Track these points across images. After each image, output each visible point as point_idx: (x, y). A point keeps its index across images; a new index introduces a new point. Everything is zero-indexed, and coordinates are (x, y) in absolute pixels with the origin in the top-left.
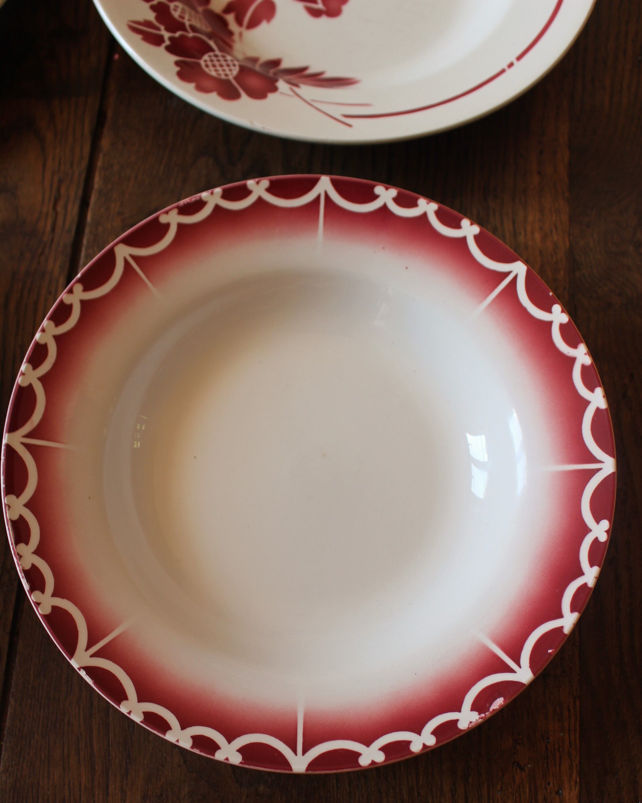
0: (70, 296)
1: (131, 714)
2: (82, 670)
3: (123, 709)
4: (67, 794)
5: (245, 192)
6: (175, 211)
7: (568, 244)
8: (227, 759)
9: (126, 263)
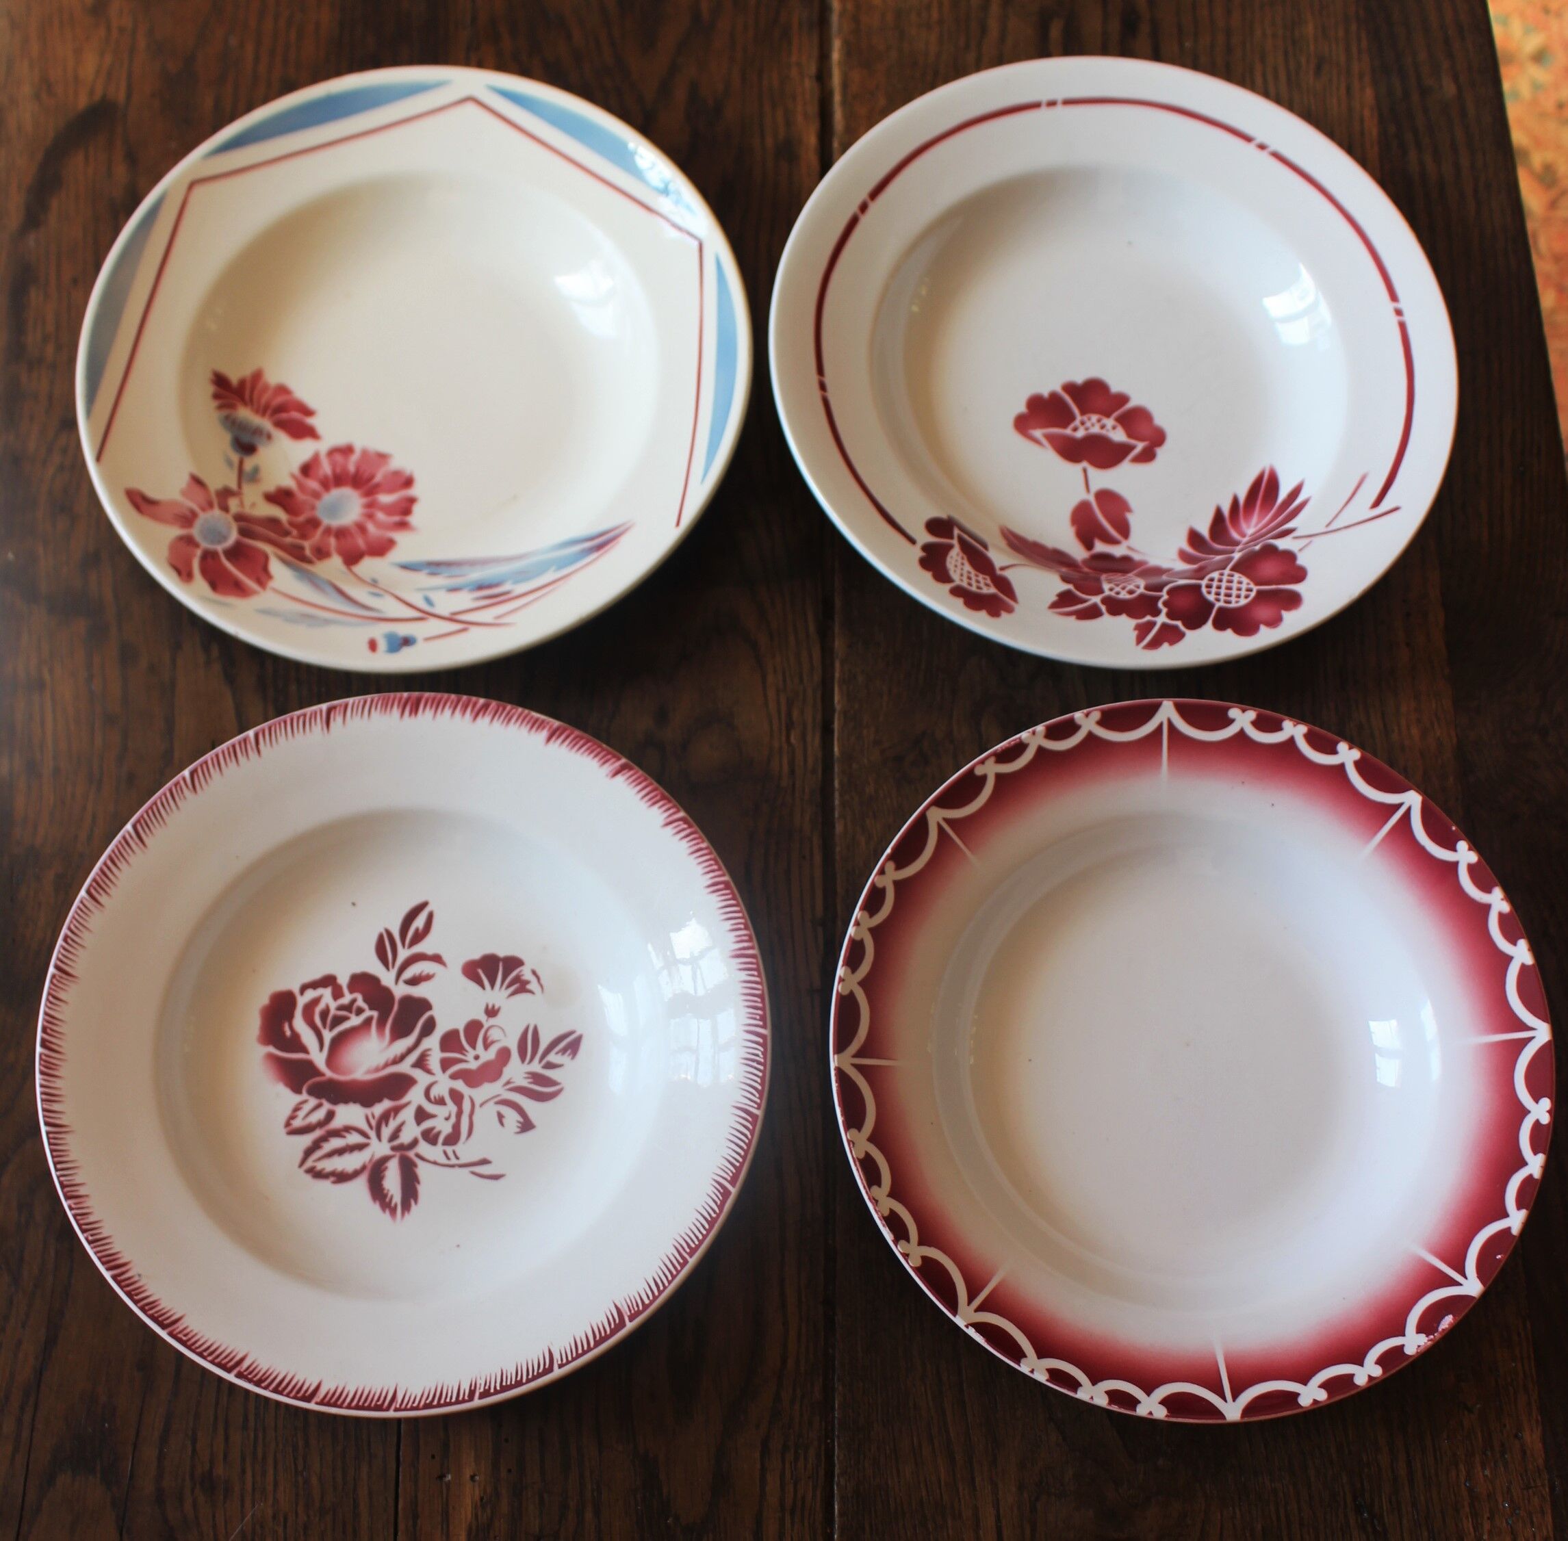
0: (882, 877)
1: (1035, 1372)
2: (970, 1327)
3: (1024, 1368)
4: (924, 1493)
5: (1072, 728)
6: (993, 759)
7: (1455, 740)
8: (1151, 1413)
9: (941, 830)
